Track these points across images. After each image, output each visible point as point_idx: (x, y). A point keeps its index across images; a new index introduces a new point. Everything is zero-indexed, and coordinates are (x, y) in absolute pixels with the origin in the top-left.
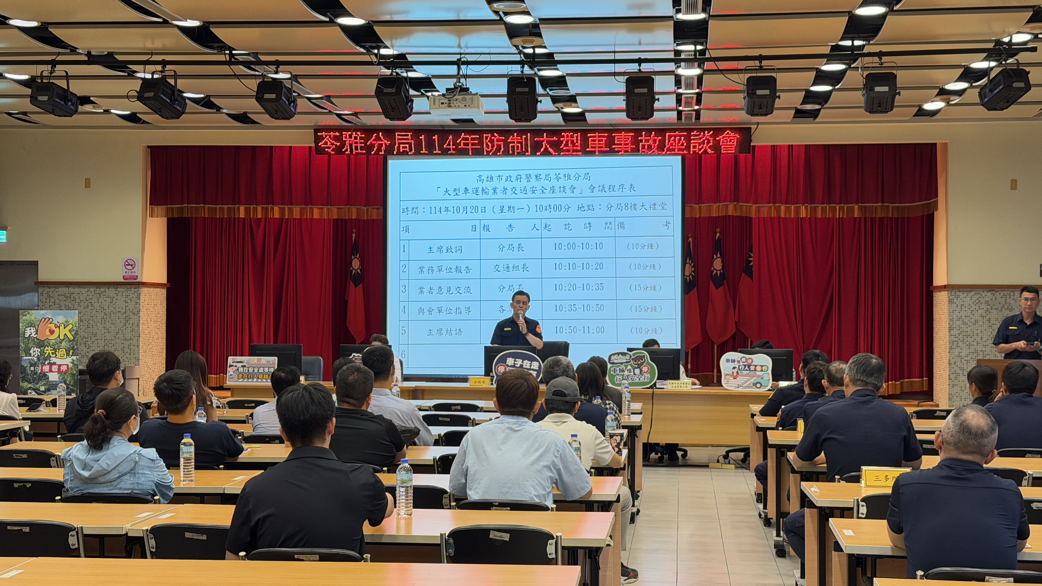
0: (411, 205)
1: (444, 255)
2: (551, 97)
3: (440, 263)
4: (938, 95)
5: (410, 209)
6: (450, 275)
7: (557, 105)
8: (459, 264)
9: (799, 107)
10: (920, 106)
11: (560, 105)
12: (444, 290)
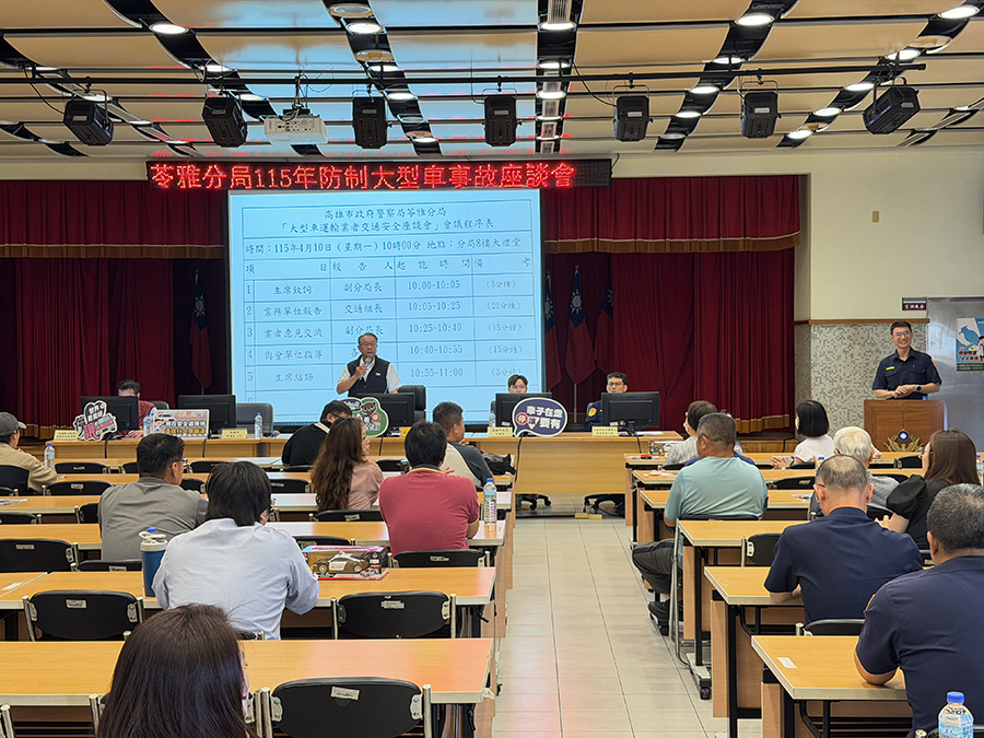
0: (255, 243)
1: (291, 296)
2: (402, 124)
3: (288, 304)
4: (807, 121)
5: (254, 247)
6: (298, 317)
7: (408, 134)
8: (307, 304)
9: (662, 136)
10: (785, 135)
11: (410, 134)
12: (293, 333)
